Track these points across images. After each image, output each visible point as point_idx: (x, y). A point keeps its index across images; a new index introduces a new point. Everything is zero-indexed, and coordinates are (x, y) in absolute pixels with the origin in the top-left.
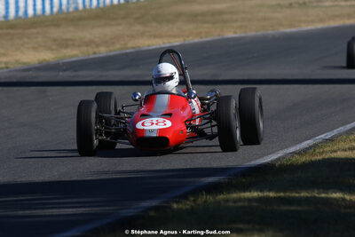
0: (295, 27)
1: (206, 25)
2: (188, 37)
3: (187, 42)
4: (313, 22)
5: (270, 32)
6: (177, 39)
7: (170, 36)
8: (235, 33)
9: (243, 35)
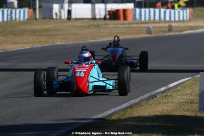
0: (95, 39)
1: (42, 37)
2: (34, 43)
3: (34, 47)
4: (105, 36)
5: (82, 42)
6: (28, 45)
7: (23, 43)
8: (61, 42)
9: (66, 43)
